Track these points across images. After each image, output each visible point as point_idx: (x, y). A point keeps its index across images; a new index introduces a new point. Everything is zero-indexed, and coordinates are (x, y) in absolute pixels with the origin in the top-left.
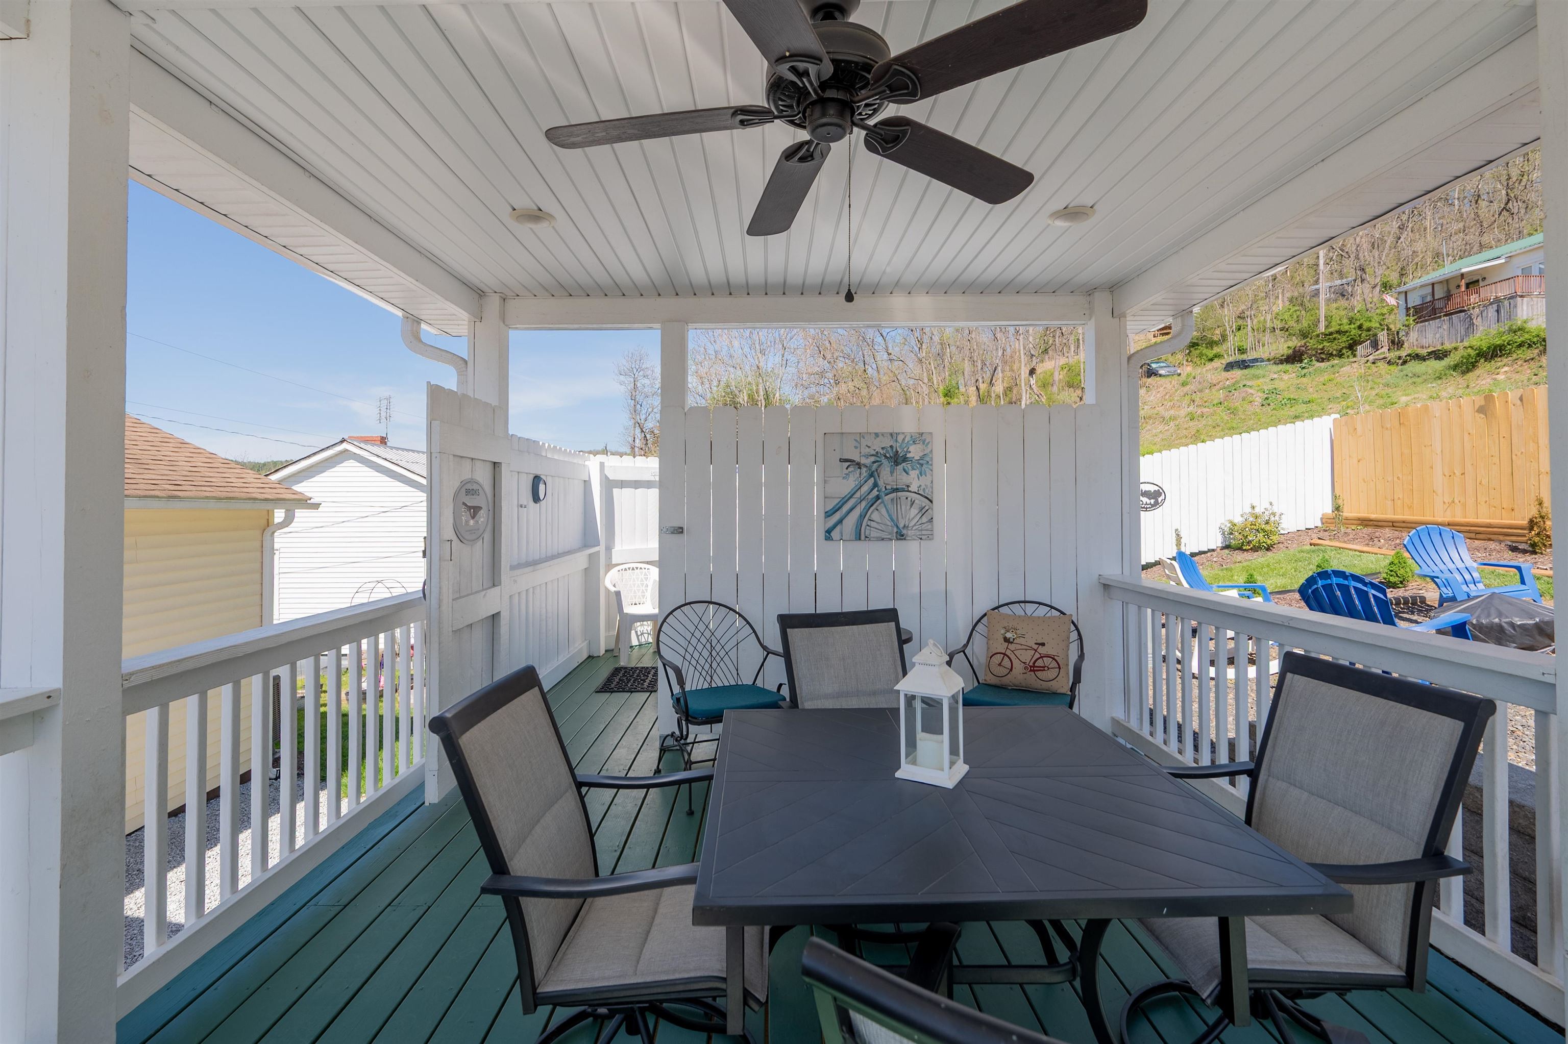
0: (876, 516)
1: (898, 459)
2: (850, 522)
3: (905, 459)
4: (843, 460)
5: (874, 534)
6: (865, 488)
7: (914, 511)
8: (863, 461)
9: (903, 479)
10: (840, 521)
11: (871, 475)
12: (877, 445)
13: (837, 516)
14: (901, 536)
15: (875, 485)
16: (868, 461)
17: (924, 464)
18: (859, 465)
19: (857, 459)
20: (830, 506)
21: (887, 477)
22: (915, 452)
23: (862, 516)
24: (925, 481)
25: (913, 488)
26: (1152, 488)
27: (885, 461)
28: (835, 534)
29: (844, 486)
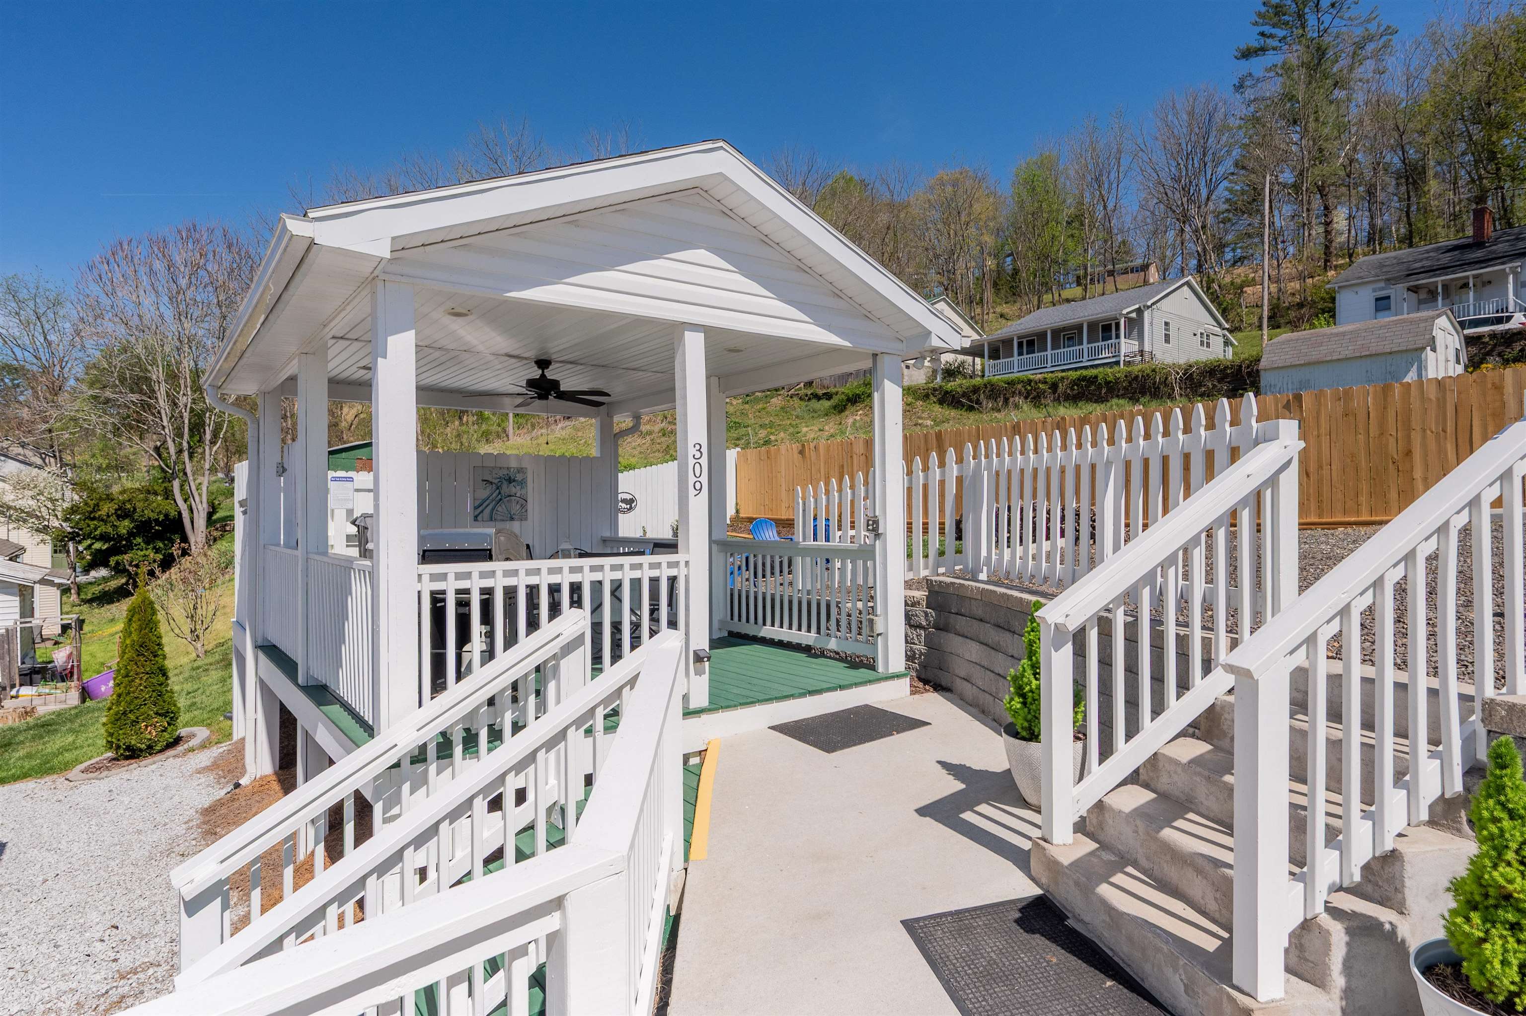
0: (500, 509)
1: (510, 480)
2: (487, 511)
3: (514, 481)
4: (483, 481)
5: (499, 518)
6: (494, 495)
7: (518, 507)
8: (494, 481)
9: (513, 490)
10: (482, 511)
11: (498, 488)
12: (501, 473)
13: (481, 509)
14: (512, 519)
15: (500, 493)
16: (496, 481)
17: (523, 483)
18: (491, 483)
19: (490, 479)
20: (477, 503)
21: (505, 489)
22: (519, 477)
23: (493, 509)
24: (523, 492)
25: (518, 495)
26: (629, 497)
27: (504, 482)
28: (479, 518)
29: (483, 493)
